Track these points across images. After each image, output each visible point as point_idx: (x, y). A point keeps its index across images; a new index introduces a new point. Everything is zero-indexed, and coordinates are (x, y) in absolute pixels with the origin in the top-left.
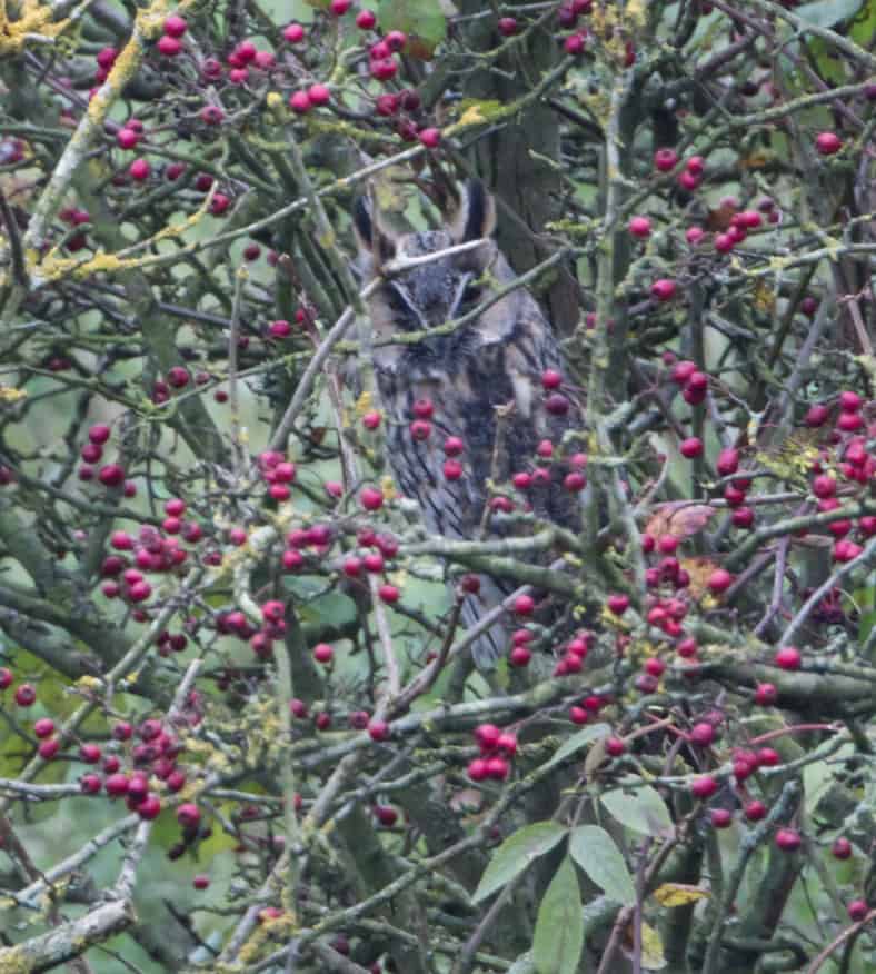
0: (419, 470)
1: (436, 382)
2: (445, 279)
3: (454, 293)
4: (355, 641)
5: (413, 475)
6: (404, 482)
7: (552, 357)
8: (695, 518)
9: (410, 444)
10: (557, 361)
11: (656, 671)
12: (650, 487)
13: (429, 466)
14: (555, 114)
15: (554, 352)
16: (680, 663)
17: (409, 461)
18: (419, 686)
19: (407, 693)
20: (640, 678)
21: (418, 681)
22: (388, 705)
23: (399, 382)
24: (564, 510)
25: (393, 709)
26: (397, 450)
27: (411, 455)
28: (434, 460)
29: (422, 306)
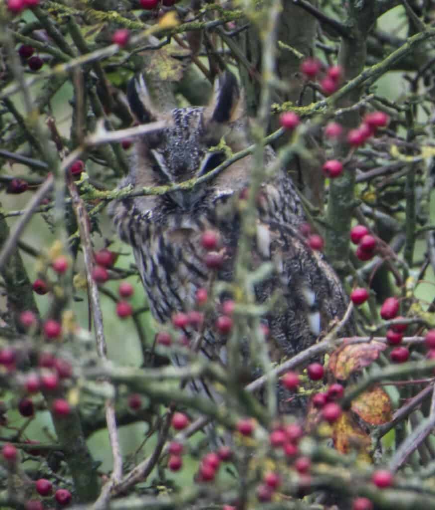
0: (171, 300)
1: (188, 232)
2: (193, 151)
3: (199, 163)
4: (150, 423)
5: (167, 303)
6: (160, 309)
7: (290, 208)
8: (369, 352)
9: (164, 280)
10: (296, 211)
11: (273, 485)
12: (335, 325)
13: (182, 295)
14: (302, 11)
15: (293, 204)
16: (296, 479)
17: (163, 293)
18: (137, 476)
19: (127, 481)
20: (260, 489)
21: (136, 472)
22: (111, 489)
23: (153, 228)
24: (298, 332)
25: (114, 493)
26: (153, 284)
27: (167, 289)
28: (187, 291)
29: (173, 171)
